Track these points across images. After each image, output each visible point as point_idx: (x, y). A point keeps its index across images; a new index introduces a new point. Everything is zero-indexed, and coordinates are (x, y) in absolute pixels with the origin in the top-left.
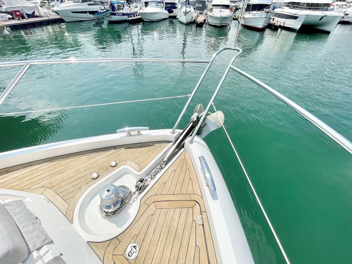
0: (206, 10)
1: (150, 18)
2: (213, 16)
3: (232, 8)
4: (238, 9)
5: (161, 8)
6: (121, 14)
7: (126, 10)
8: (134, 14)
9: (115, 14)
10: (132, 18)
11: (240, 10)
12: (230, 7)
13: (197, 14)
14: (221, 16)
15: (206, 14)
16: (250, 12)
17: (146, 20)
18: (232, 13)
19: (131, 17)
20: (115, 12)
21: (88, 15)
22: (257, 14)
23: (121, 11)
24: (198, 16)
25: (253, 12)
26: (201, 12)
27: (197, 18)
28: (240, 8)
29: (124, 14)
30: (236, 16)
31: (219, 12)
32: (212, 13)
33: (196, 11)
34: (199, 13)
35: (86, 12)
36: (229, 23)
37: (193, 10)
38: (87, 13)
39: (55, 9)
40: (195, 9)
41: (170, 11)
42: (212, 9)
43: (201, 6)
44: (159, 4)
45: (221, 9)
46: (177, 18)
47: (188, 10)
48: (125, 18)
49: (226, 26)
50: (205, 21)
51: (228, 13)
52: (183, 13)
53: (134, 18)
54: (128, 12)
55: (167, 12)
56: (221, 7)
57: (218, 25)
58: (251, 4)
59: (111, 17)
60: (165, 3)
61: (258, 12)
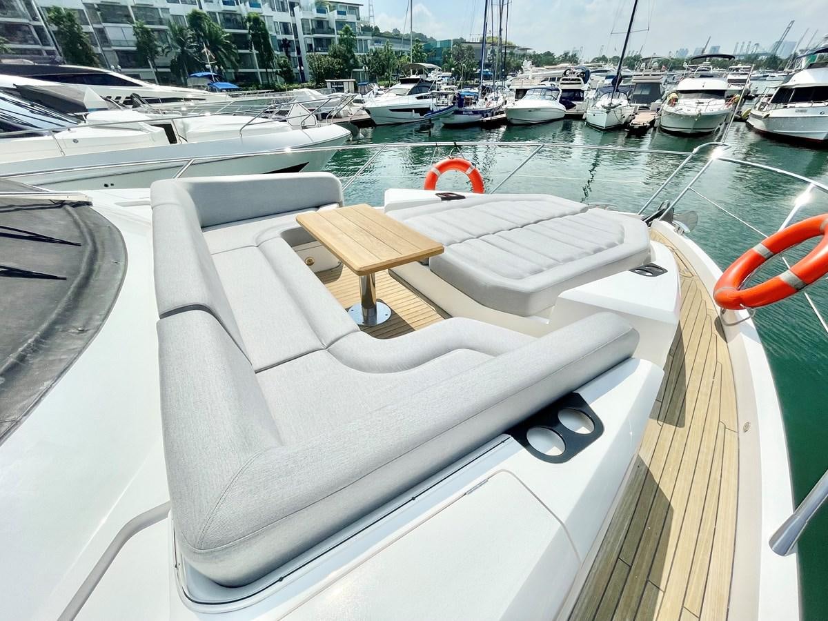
0: (658, 102)
1: (525, 117)
2: (677, 112)
3: (732, 96)
4: (751, 98)
5: (550, 99)
6: (471, 113)
7: (480, 105)
8: (493, 112)
9: (460, 113)
10: (489, 119)
11: (756, 99)
12: (726, 94)
13: (633, 111)
14: (700, 114)
15: (658, 109)
16: (789, 105)
17: (514, 122)
18: (731, 106)
19: (487, 116)
20: (463, 109)
21: (412, 114)
22: (809, 110)
23: (472, 107)
24: (636, 114)
25: (798, 105)
26: (645, 105)
27: (634, 118)
28: (757, 96)
29: (475, 112)
30: (743, 113)
31: (695, 105)
32: (676, 107)
33: (632, 104)
34: (638, 108)
35: (410, 110)
36: (719, 126)
37: (625, 102)
38: (412, 111)
39: (368, 105)
40: (629, 100)
41: (569, 106)
42: (676, 100)
43: (646, 92)
44: (550, 93)
45: (701, 98)
46: (584, 118)
47: (615, 102)
48: (477, 117)
49: (710, 133)
50: (652, 123)
51: (719, 107)
52: (601, 108)
53: (493, 118)
54: (484, 107)
55: (562, 107)
56: (700, 94)
57: (689, 132)
58: (794, 87)
59: (452, 117)
60: (561, 91)
61: (815, 105)
